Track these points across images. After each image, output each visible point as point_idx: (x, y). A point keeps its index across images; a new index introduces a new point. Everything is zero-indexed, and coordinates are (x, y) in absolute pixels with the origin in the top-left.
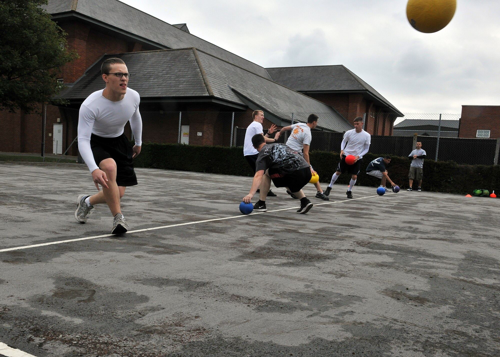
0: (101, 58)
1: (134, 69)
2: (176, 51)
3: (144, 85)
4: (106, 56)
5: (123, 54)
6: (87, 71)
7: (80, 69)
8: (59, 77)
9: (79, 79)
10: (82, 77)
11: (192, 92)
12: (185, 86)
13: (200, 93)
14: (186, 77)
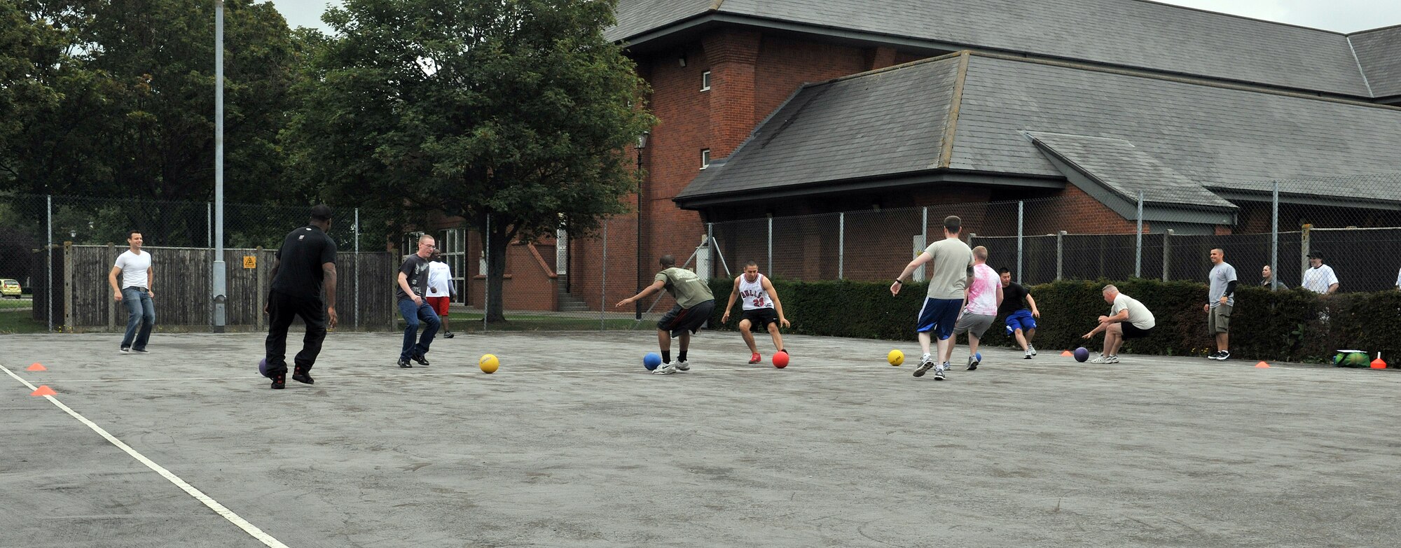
0: (794, 95)
1: (840, 117)
2: (930, 63)
3: (840, 153)
4: (806, 88)
5: (836, 81)
6: (761, 126)
7: (741, 126)
8: (705, 147)
9: (740, 147)
10: (745, 143)
11: (911, 163)
12: (912, 148)
13: (924, 162)
14: (919, 126)
